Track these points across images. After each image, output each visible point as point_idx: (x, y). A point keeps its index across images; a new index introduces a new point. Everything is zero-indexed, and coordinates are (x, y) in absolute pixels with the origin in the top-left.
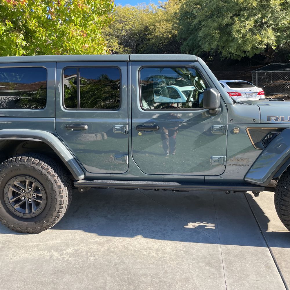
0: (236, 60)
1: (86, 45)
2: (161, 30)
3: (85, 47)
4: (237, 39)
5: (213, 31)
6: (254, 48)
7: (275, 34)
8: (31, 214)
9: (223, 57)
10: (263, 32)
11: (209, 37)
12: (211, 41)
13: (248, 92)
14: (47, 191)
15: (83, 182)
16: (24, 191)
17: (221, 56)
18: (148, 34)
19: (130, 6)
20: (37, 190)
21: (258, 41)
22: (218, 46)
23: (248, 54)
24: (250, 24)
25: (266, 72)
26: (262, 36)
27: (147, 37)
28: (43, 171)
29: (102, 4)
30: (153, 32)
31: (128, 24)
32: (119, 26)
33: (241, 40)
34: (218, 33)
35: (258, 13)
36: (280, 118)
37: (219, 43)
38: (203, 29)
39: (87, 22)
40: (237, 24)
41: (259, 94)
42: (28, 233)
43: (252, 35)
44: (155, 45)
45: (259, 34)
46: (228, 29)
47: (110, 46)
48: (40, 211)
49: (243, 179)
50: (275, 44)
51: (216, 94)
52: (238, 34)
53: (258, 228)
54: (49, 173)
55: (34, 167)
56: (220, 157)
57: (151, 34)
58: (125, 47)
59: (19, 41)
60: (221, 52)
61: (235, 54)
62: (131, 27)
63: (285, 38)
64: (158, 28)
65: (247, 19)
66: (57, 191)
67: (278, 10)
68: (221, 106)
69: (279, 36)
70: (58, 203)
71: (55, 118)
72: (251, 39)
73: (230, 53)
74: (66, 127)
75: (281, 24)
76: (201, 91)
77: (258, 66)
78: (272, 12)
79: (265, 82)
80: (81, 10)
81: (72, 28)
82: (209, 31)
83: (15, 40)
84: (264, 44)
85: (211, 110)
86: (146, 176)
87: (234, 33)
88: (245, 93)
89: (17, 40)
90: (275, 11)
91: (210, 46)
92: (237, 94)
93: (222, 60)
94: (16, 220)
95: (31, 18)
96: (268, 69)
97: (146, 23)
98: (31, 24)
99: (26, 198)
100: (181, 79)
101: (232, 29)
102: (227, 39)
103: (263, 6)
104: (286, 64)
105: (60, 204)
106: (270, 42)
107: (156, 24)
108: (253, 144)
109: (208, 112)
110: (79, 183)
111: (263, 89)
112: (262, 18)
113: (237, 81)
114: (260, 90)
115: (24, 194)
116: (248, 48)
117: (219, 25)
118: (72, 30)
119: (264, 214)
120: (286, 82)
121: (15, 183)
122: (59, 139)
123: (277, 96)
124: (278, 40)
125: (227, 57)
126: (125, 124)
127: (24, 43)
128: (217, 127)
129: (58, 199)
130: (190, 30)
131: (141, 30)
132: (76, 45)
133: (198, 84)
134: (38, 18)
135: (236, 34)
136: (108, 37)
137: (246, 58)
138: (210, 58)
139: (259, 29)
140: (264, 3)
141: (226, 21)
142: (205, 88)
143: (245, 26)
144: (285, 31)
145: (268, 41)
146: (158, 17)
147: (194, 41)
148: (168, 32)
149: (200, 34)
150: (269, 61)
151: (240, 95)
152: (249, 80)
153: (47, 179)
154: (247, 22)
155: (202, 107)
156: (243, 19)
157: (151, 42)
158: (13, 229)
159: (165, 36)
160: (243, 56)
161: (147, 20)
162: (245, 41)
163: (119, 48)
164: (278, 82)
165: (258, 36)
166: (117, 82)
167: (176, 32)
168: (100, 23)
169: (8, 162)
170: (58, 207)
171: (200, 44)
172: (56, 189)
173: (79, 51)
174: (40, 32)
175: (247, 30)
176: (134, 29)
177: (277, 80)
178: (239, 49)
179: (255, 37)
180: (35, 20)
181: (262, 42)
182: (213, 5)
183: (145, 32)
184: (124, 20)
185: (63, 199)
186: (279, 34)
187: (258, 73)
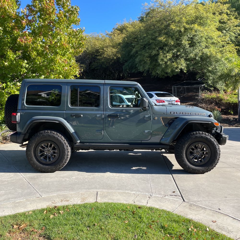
0: (162, 78)
1: (66, 68)
2: (108, 53)
3: (66, 69)
4: (162, 64)
5: (145, 58)
6: (173, 71)
7: (186, 63)
8: (50, 162)
9: (153, 76)
10: (178, 61)
11: (143, 62)
12: (144, 65)
13: (169, 100)
14: (60, 149)
15: (79, 144)
16: (46, 150)
17: (152, 74)
18: (98, 56)
20: (54, 149)
21: (175, 67)
22: (149, 68)
23: (169, 75)
24: (169, 56)
25: (182, 87)
26: (177, 63)
27: (98, 57)
28: (59, 138)
29: (76, 43)
30: (102, 55)
33: (164, 65)
34: (149, 60)
35: (175, 49)
36: (175, 113)
37: (150, 67)
38: (139, 57)
39: (66, 53)
40: (161, 55)
41: (176, 101)
42: (48, 172)
43: (171, 62)
44: (104, 64)
45: (175, 62)
46: (156, 58)
48: (56, 160)
49: (159, 142)
50: (186, 69)
51: (146, 101)
52: (162, 61)
53: (168, 168)
54: (62, 139)
55: (54, 136)
56: (149, 131)
57: (101, 55)
58: (81, 64)
59: (24, 65)
60: (151, 73)
61: (160, 74)
62: (85, 49)
63: (193, 65)
64: (106, 51)
65: (168, 52)
66: (66, 148)
67: (187, 47)
68: (148, 106)
69: (188, 64)
70: (66, 155)
71: (65, 111)
72: (170, 65)
73: (157, 73)
74: (71, 115)
75: (190, 56)
76: (139, 99)
77: (178, 82)
78: (184, 49)
79: (182, 93)
80: (65, 47)
81: (59, 57)
82: (143, 59)
83: (21, 64)
84: (179, 69)
85: (144, 108)
86: (112, 141)
87: (159, 61)
88: (167, 101)
89: (23, 64)
90: (185, 48)
91: (144, 68)
92: (162, 101)
93: (152, 78)
94: (41, 165)
95: (33, 51)
96: (183, 84)
97: (97, 47)
98: (33, 54)
99: (47, 153)
100: (125, 92)
101: (158, 58)
102: (155, 64)
103: (178, 44)
104: (195, 82)
105: (67, 156)
106: (183, 68)
107: (105, 49)
108: (164, 124)
109: (143, 109)
110: (77, 144)
111: (179, 98)
112: (177, 52)
113: (162, 92)
114: (177, 99)
115: (46, 151)
116: (169, 71)
117: (150, 55)
118: (58, 59)
119: (172, 163)
120: (196, 94)
121: (42, 145)
122: (67, 121)
123: (189, 103)
124: (188, 66)
125: (155, 76)
126: (102, 114)
127: (27, 66)
128: (147, 116)
129: (66, 153)
130: (130, 56)
131: (93, 52)
132: (60, 68)
133: (137, 95)
134: (37, 51)
135: (160, 61)
137: (168, 77)
138: (144, 74)
139: (176, 59)
140: (178, 42)
141: (154, 52)
142: (141, 98)
143: (166, 57)
144: (192, 61)
145: (182, 67)
146: (106, 43)
147: (133, 63)
148: (113, 55)
149: (137, 60)
150: (184, 79)
151: (164, 102)
152: (170, 92)
153: (61, 142)
154: (168, 54)
155: (140, 107)
156: (165, 52)
157: (101, 61)
158: (39, 171)
159: (111, 57)
160: (166, 76)
161: (98, 45)
162: (167, 66)
164: (190, 94)
165: (175, 63)
166: (82, 92)
167: (120, 55)
168: (73, 53)
169: (40, 133)
170: (66, 157)
171: (137, 66)
172: (65, 147)
173: (61, 71)
174: (38, 59)
175: (167, 59)
176: (88, 51)
177: (189, 92)
178: (163, 71)
179: (173, 64)
180: (35, 52)
181: (177, 67)
182: (145, 41)
183: (96, 53)
185: (68, 153)
186: (188, 63)
187: (177, 87)
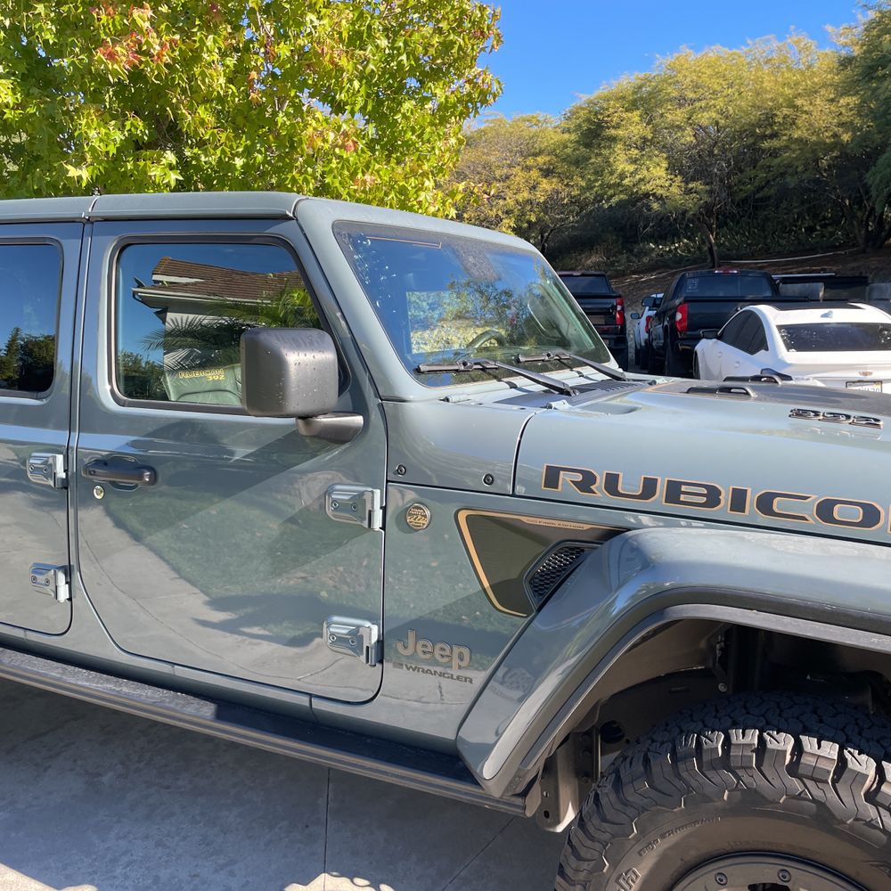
1: (367, 177)
2: (814, 120)
3: (365, 182)
19: (724, 51)
27: (767, 144)
30: (786, 129)
31: (707, 108)
32: (678, 116)
47: (640, 179)
49: (453, 737)
56: (358, 627)
58: (688, 181)
62: (714, 115)
68: (362, 408)
83: (147, 169)
86: (124, 658)
97: (767, 100)
108: (486, 584)
126: (59, 450)
127: (174, 176)
128: (342, 493)
131: (748, 125)
132: (334, 177)
136: (636, 151)
148: (841, 125)
159: (828, 137)
161: (773, 89)
163: (671, 185)
183: (763, 131)
184: (691, 95)
